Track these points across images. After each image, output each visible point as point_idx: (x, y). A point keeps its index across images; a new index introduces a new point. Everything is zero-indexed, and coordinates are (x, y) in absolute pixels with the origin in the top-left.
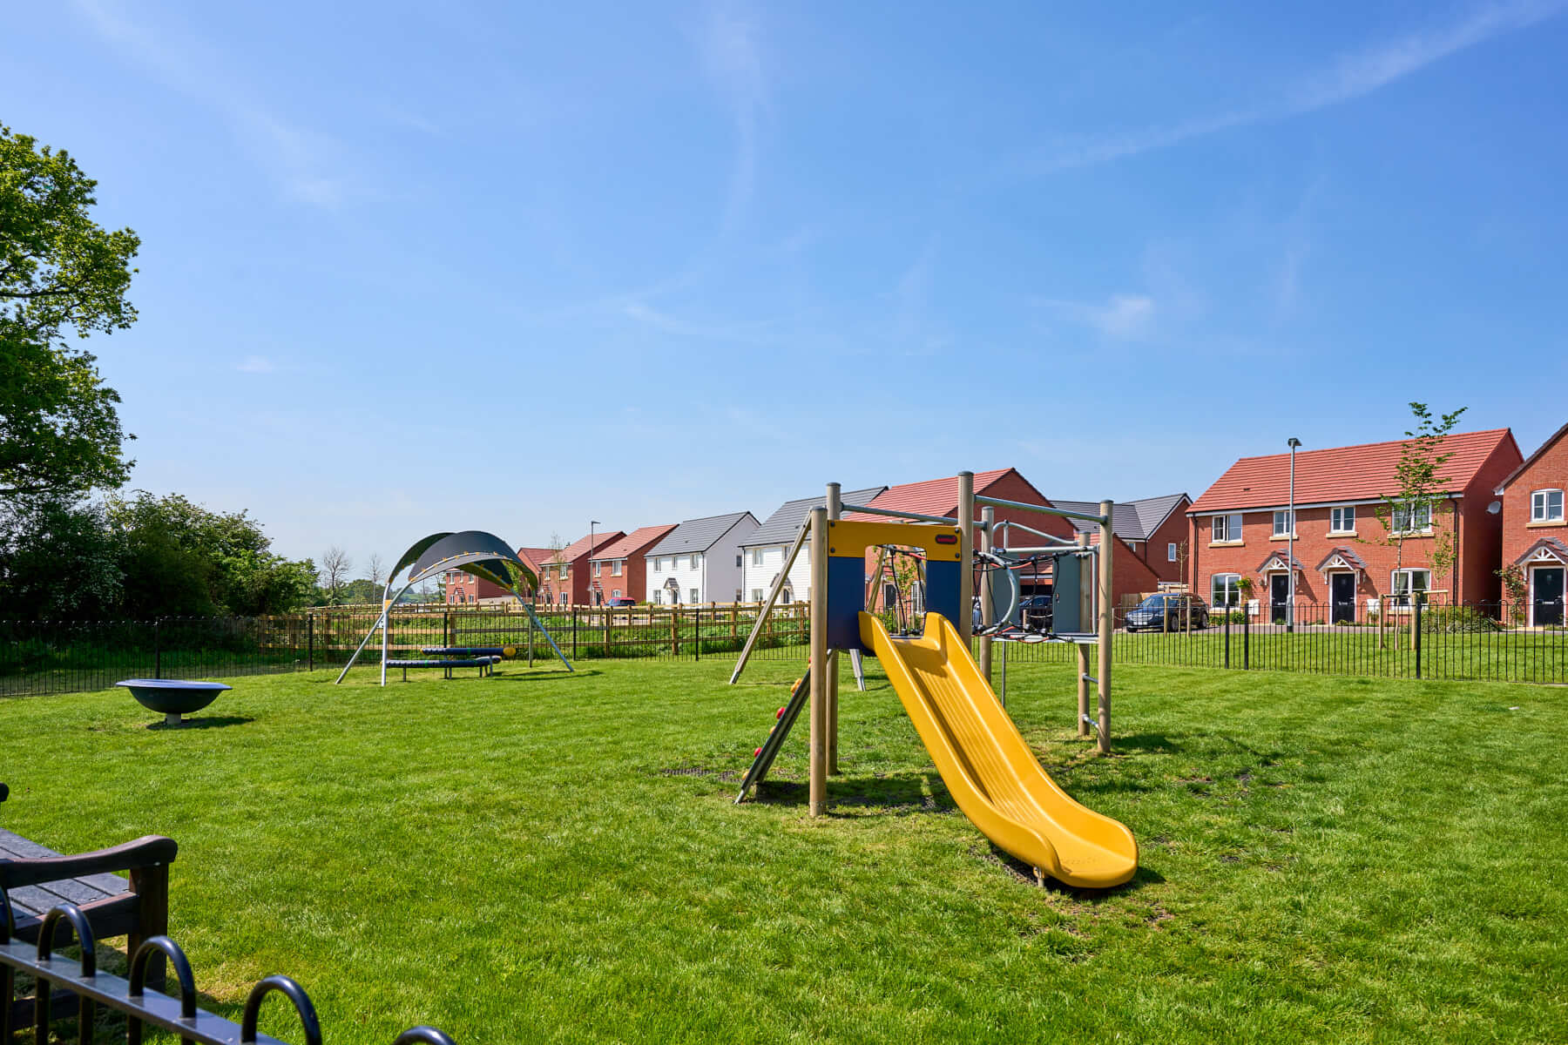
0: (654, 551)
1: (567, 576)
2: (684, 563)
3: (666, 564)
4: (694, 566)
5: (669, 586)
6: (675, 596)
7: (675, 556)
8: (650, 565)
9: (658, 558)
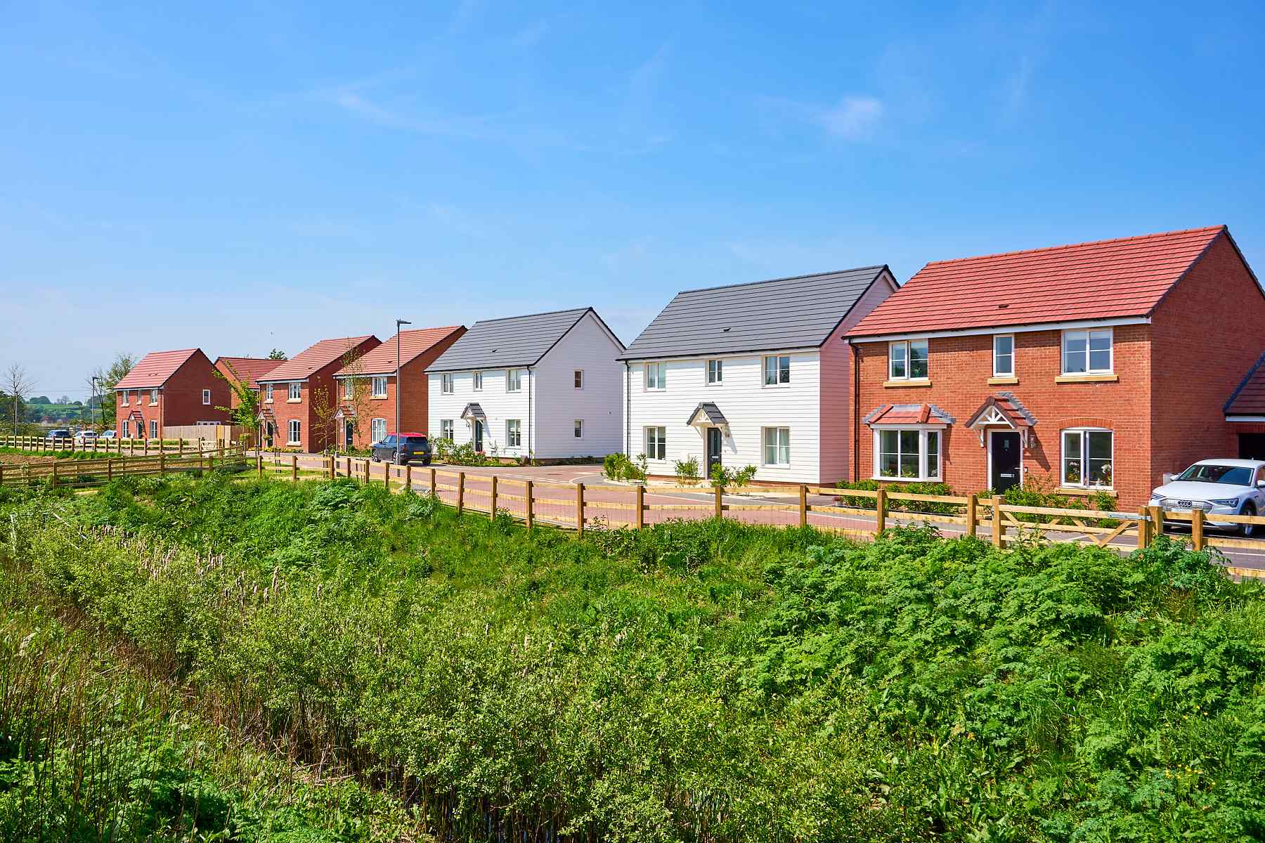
0: (440, 363)
1: (298, 399)
2: (495, 383)
3: (463, 384)
4: (513, 385)
5: (470, 414)
6: (479, 429)
7: (478, 372)
8: (434, 385)
9: (447, 375)
